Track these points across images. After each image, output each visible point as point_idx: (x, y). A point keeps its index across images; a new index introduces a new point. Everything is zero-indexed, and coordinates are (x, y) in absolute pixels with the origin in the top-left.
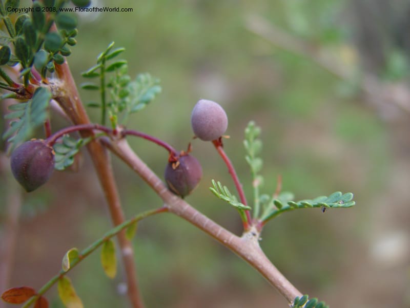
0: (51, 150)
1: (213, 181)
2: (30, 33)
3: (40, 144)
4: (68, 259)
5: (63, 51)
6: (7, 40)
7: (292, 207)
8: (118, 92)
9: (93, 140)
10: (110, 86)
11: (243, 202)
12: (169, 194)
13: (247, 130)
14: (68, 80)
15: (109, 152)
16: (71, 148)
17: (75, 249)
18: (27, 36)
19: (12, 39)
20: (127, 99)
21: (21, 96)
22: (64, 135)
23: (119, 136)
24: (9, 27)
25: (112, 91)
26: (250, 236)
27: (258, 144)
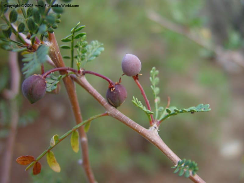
0: (45, 80)
1: (134, 97)
2: (36, 15)
3: (39, 77)
4: (54, 139)
5: (53, 26)
6: (23, 20)
7: (176, 113)
8: (81, 50)
9: (67, 76)
10: (77, 46)
11: (149, 109)
12: (109, 106)
13: (152, 72)
14: (54, 42)
15: (75, 83)
16: (55, 80)
17: (57, 135)
18: (35, 17)
19: (25, 19)
20: (86, 54)
21: (29, 50)
22: (52, 73)
23: (81, 74)
24: (24, 12)
25: (78, 49)
26: (153, 128)
27: (157, 79)
